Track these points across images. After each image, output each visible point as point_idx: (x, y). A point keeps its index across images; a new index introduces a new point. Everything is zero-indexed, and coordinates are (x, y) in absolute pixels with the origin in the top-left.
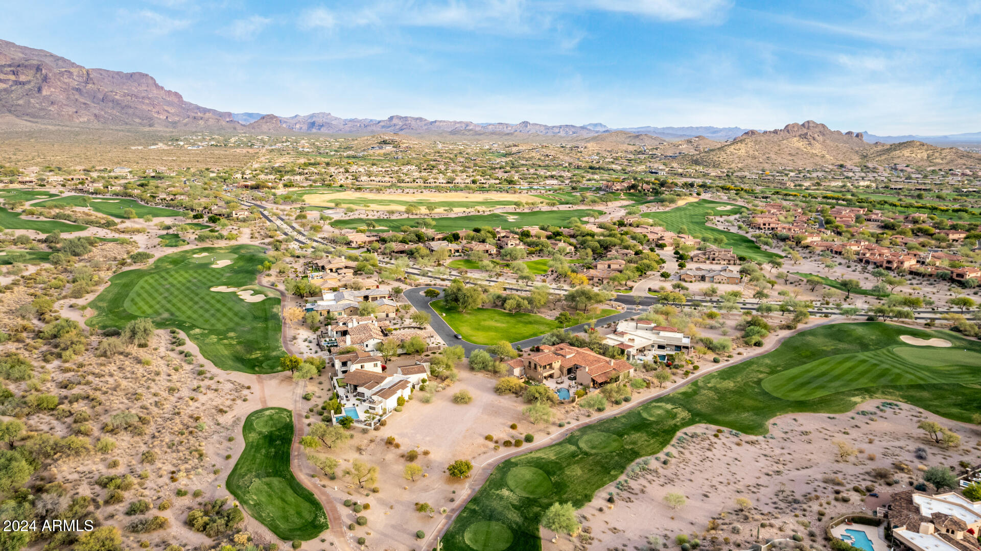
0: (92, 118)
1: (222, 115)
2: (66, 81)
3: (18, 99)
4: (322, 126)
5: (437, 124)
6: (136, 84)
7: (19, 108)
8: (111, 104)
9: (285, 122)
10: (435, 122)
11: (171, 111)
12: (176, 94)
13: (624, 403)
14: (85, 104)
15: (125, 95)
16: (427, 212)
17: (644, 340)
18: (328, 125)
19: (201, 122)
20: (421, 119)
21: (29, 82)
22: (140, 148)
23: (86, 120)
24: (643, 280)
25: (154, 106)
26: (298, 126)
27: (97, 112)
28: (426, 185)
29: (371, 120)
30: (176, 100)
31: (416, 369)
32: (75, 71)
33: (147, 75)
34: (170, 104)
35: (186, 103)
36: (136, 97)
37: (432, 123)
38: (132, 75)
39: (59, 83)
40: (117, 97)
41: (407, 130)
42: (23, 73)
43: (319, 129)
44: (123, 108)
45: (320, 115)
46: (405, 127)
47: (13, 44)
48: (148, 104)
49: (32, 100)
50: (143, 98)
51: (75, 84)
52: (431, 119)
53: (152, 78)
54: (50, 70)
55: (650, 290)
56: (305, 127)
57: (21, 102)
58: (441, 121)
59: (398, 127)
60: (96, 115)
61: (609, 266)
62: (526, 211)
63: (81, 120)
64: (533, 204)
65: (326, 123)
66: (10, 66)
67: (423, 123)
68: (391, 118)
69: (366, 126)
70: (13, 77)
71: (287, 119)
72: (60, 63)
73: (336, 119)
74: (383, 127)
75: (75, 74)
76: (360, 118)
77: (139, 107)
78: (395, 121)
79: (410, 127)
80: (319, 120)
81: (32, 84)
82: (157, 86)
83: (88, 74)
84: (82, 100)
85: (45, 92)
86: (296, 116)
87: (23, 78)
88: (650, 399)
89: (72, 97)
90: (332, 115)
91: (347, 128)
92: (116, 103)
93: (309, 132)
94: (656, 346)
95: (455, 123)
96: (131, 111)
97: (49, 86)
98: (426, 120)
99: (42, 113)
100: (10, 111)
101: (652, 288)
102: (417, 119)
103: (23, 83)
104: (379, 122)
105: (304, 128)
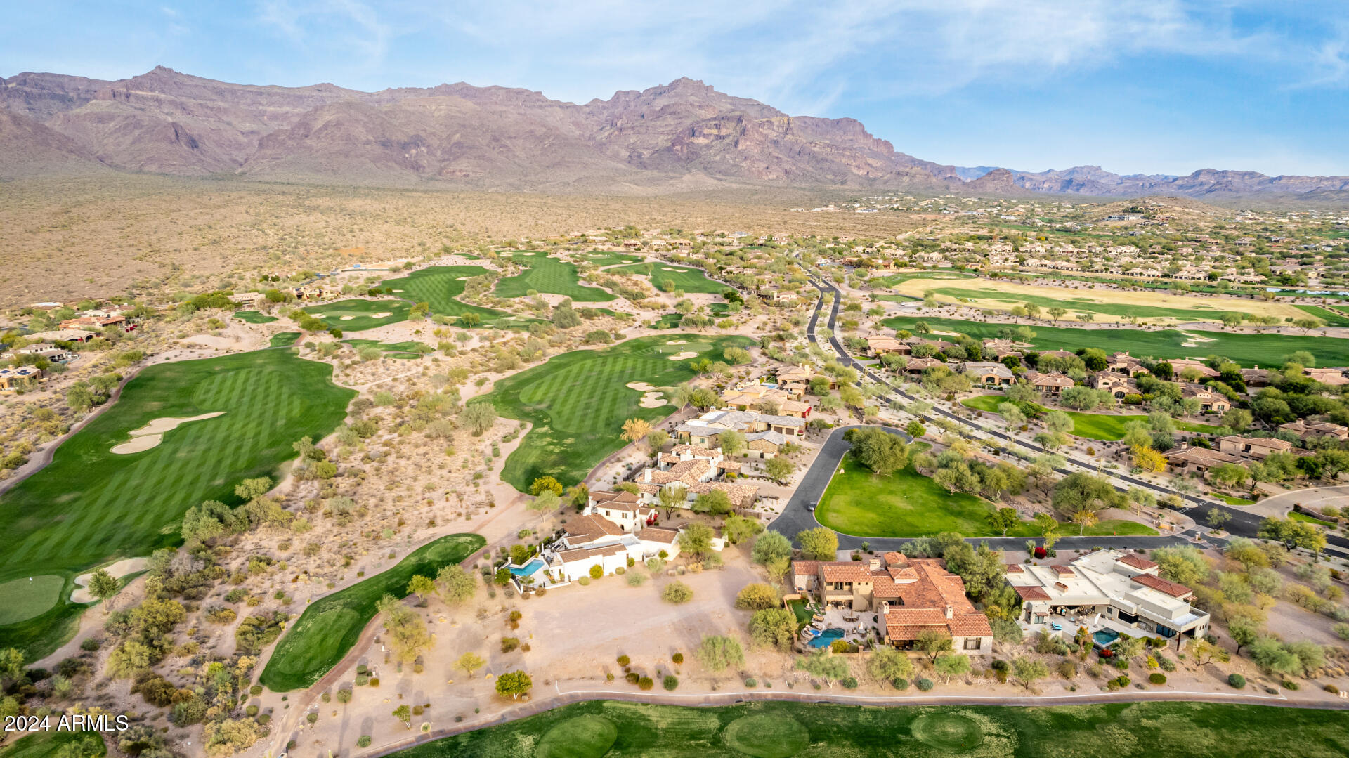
0: (782, 174)
1: (940, 170)
2: (765, 132)
3: (715, 155)
4: (1083, 185)
5: (1283, 181)
6: (841, 132)
7: (714, 165)
8: (806, 157)
9: (1030, 180)
10: (1280, 178)
11: (874, 165)
12: (887, 143)
13: (912, 689)
14: (778, 158)
15: (826, 146)
16: (1051, 317)
17: (1096, 593)
18: (1092, 184)
19: (906, 179)
20: (1252, 174)
21: (729, 135)
22: (800, 210)
23: (775, 177)
24: (1312, 488)
25: (854, 158)
26: (1046, 186)
27: (787, 167)
28: (1126, 277)
29: (1166, 177)
30: (884, 151)
31: (663, 535)
32: (776, 120)
33: (855, 121)
34: (876, 156)
35: (898, 155)
36: (837, 148)
37: (1272, 180)
38: (838, 122)
39: (756, 135)
40: (816, 149)
41: (1220, 192)
42: (725, 126)
43: (1078, 190)
44: (818, 162)
45: (1085, 170)
46: (1217, 187)
47: (726, 95)
48: (848, 157)
49: (728, 156)
50: (844, 149)
51: (773, 135)
52: (1271, 173)
53: (861, 125)
54: (750, 121)
55: (1297, 508)
56: (1057, 186)
57: (717, 158)
58: (1291, 177)
59: (1206, 187)
60: (786, 171)
61: (1248, 448)
62: (1247, 332)
63: (771, 177)
64: (1264, 321)
65: (1089, 181)
66: (715, 119)
67: (1256, 180)
68: (1198, 174)
69: (1151, 186)
70: (715, 132)
71: (1032, 174)
72: (765, 112)
73: (1108, 175)
74: (1181, 187)
75: (776, 123)
76: (1147, 174)
77: (837, 160)
78: (1202, 178)
79: (1228, 187)
80: (1079, 178)
81: (731, 137)
82: (864, 133)
83: (789, 123)
84: (776, 154)
85: (740, 147)
86: (1049, 171)
87: (724, 132)
88: (966, 701)
89: (766, 150)
90: (1104, 169)
91: (1121, 189)
92: (812, 155)
93: (1061, 194)
94: (1116, 613)
95: (1321, 179)
96: (826, 165)
97: (746, 140)
98: (1261, 175)
99: (734, 170)
100: (705, 169)
101: (1303, 505)
102: (1245, 174)
103: (722, 138)
104: (1175, 180)
105: (1055, 188)
